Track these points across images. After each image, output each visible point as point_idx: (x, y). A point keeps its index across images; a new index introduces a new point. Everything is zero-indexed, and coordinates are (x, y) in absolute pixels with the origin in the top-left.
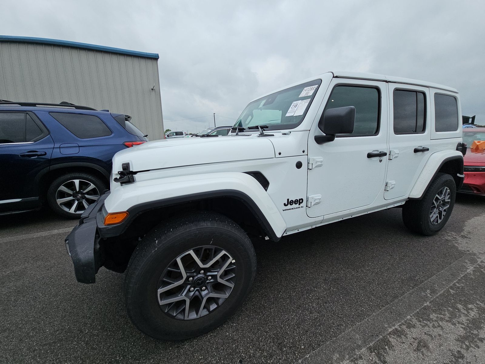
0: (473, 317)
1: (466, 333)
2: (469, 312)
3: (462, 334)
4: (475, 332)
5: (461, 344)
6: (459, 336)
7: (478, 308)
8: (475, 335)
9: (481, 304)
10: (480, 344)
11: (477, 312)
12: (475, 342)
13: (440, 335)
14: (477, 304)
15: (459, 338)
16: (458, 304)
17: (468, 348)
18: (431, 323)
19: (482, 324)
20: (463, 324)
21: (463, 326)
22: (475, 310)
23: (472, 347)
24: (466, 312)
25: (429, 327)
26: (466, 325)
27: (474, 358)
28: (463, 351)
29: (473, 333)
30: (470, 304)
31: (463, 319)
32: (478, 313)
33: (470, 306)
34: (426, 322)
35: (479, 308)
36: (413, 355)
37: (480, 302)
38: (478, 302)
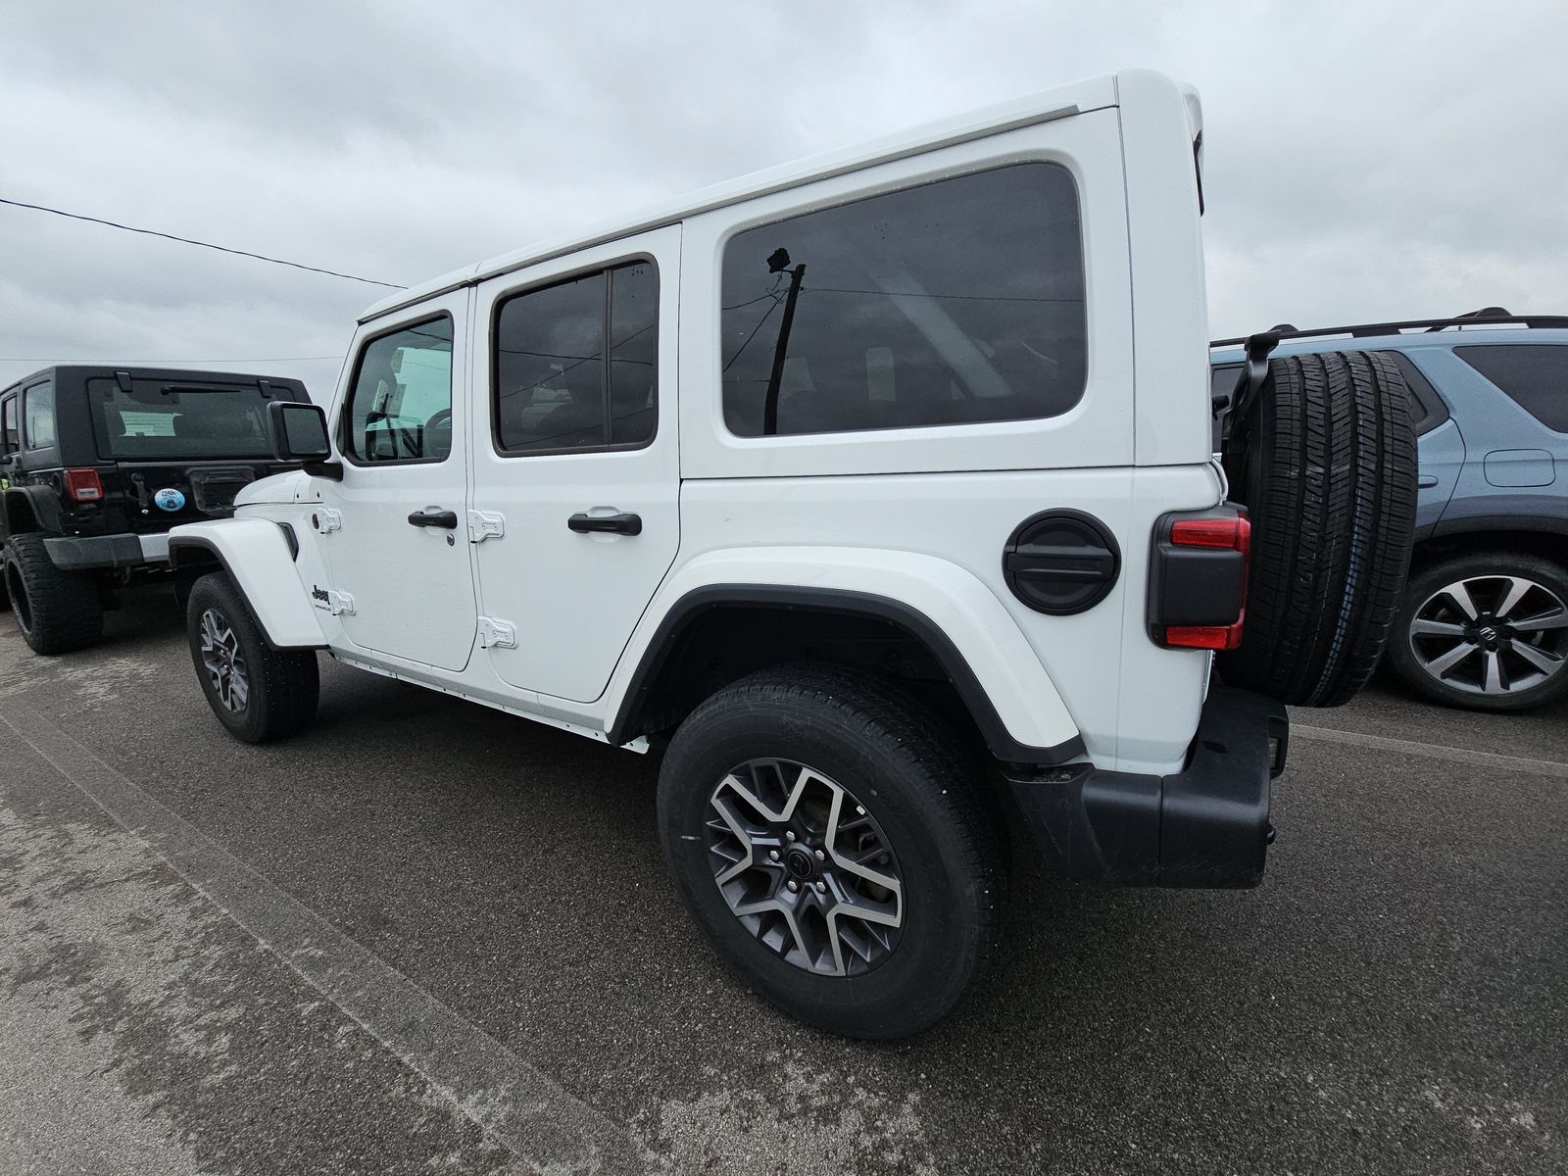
0: (176, 1036)
1: (129, 1005)
2: (196, 1031)
3: (130, 996)
4: (121, 1026)
5: (105, 987)
6: (130, 989)
7: (208, 1060)
8: (114, 1023)
9: (221, 1077)
10: (79, 1026)
11: (191, 1054)
12: (92, 1018)
13: (150, 955)
14: (225, 1064)
15: (123, 986)
16: (241, 1010)
17: (86, 999)
18: (194, 945)
19: (137, 1050)
20: (162, 1004)
21: (156, 1003)
22: (203, 1050)
23: (83, 1007)
24: (201, 1021)
25: (182, 940)
26: (156, 1010)
27: (53, 1004)
28: (83, 988)
29: (120, 1018)
30: (231, 1041)
31: (180, 1009)
32: (185, 1054)
33: (224, 1040)
34: (199, 936)
35: (205, 1064)
36: (126, 911)
37: (230, 1078)
38: (234, 1068)
